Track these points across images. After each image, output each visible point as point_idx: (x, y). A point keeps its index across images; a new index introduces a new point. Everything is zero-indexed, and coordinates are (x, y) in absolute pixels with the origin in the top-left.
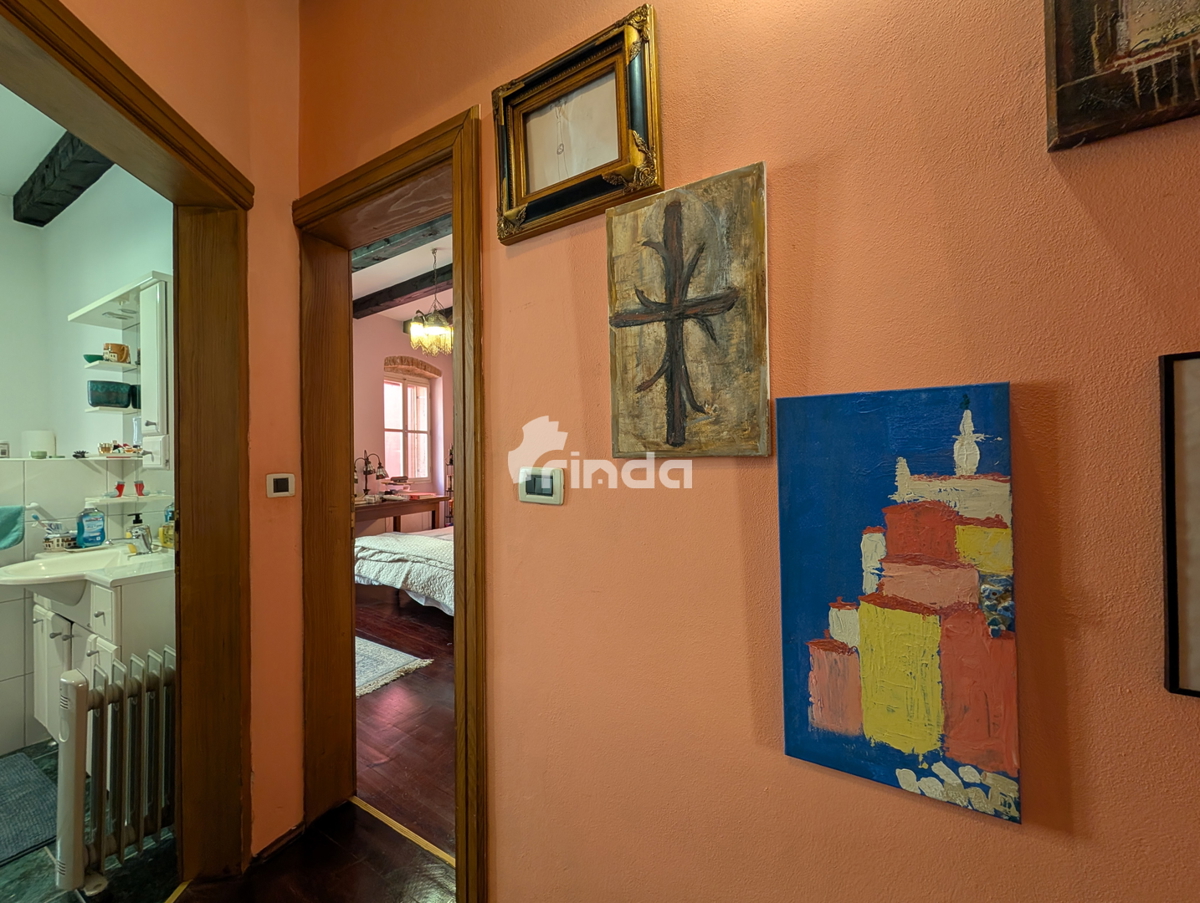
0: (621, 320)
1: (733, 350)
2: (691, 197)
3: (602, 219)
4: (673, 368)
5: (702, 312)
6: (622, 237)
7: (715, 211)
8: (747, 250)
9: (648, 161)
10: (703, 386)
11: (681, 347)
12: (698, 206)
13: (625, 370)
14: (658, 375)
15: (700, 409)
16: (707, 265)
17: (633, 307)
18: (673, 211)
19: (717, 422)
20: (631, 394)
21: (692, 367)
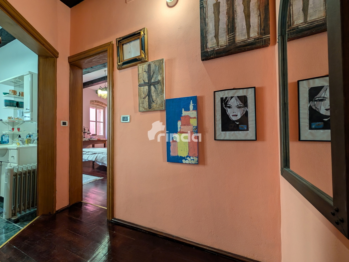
0: (140, 85)
1: (159, 91)
2: (152, 63)
3: (137, 66)
4: (149, 94)
5: (154, 84)
6: (140, 70)
7: (156, 66)
8: (161, 73)
9: (145, 56)
10: (154, 97)
11: (151, 90)
12: (153, 65)
13: (141, 95)
14: (147, 96)
15: (154, 102)
16: (155, 76)
17: (142, 83)
18: (149, 66)
19: (156, 104)
20: (142, 99)
21: (152, 94)
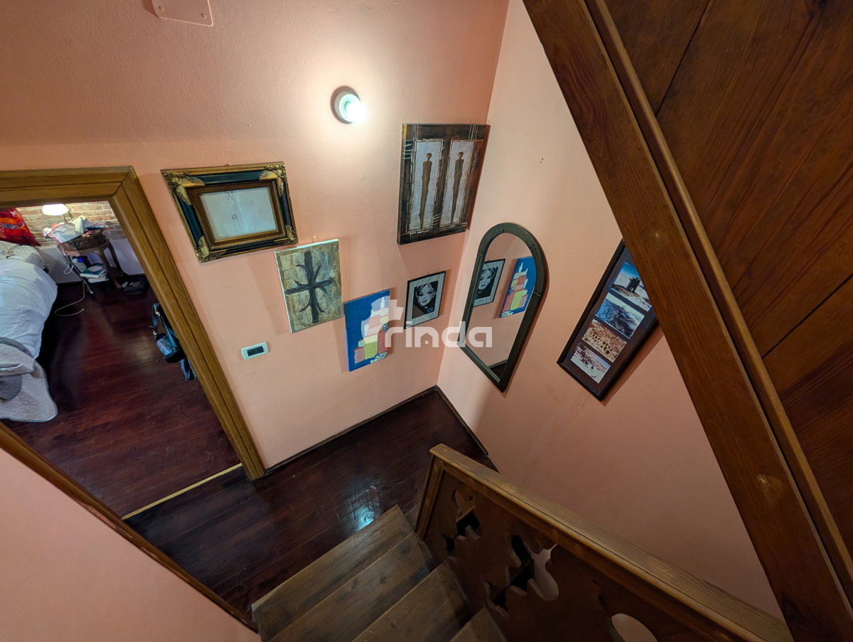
0: (289, 292)
1: (332, 294)
2: (314, 250)
4: (313, 302)
5: (321, 285)
6: (286, 263)
7: (323, 254)
8: (335, 267)
10: (323, 305)
11: (315, 296)
12: (318, 253)
13: (294, 307)
14: (308, 306)
16: (322, 272)
17: (295, 287)
18: (308, 254)
19: (329, 313)
20: (297, 313)
21: (319, 301)
